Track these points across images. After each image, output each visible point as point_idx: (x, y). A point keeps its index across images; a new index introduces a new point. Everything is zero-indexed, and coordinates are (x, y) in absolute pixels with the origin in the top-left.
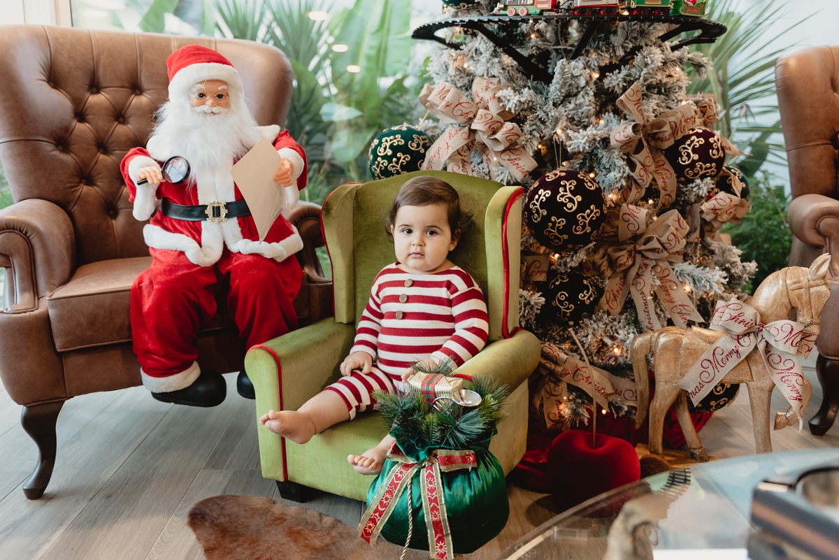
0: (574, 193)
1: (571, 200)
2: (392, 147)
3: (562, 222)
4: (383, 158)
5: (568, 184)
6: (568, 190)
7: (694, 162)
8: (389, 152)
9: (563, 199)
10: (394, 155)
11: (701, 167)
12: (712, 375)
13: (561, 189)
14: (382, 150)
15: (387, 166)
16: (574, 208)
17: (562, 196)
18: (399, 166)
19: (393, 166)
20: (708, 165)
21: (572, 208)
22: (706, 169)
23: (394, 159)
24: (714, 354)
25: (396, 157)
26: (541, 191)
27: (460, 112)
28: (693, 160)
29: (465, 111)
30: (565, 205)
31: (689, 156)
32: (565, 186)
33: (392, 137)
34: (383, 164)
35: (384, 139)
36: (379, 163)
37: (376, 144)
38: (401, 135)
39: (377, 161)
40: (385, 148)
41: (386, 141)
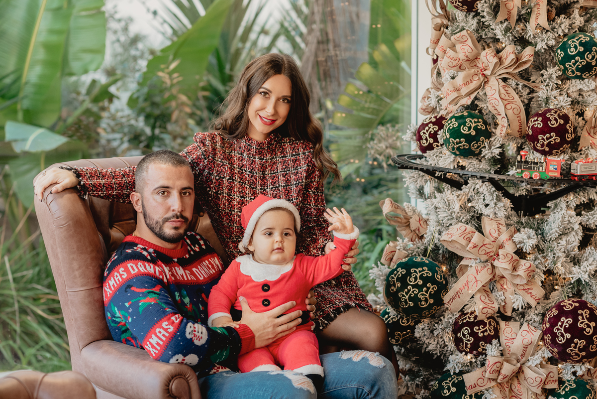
0: (590, 320)
1: (589, 326)
2: (421, 277)
3: (581, 343)
4: (413, 286)
5: (584, 313)
6: (585, 318)
8: (421, 283)
9: (582, 325)
10: (424, 285)
13: (580, 318)
14: (412, 279)
15: (418, 294)
16: (591, 332)
17: (582, 323)
18: (428, 295)
19: (423, 295)
21: (589, 332)
23: (425, 289)
25: (426, 287)
26: (563, 319)
27: (484, 252)
29: (488, 251)
30: (585, 330)
32: (582, 315)
33: (420, 269)
34: (413, 292)
35: (412, 270)
36: (409, 291)
37: (403, 273)
38: (427, 267)
39: (407, 289)
40: (416, 278)
41: (415, 272)
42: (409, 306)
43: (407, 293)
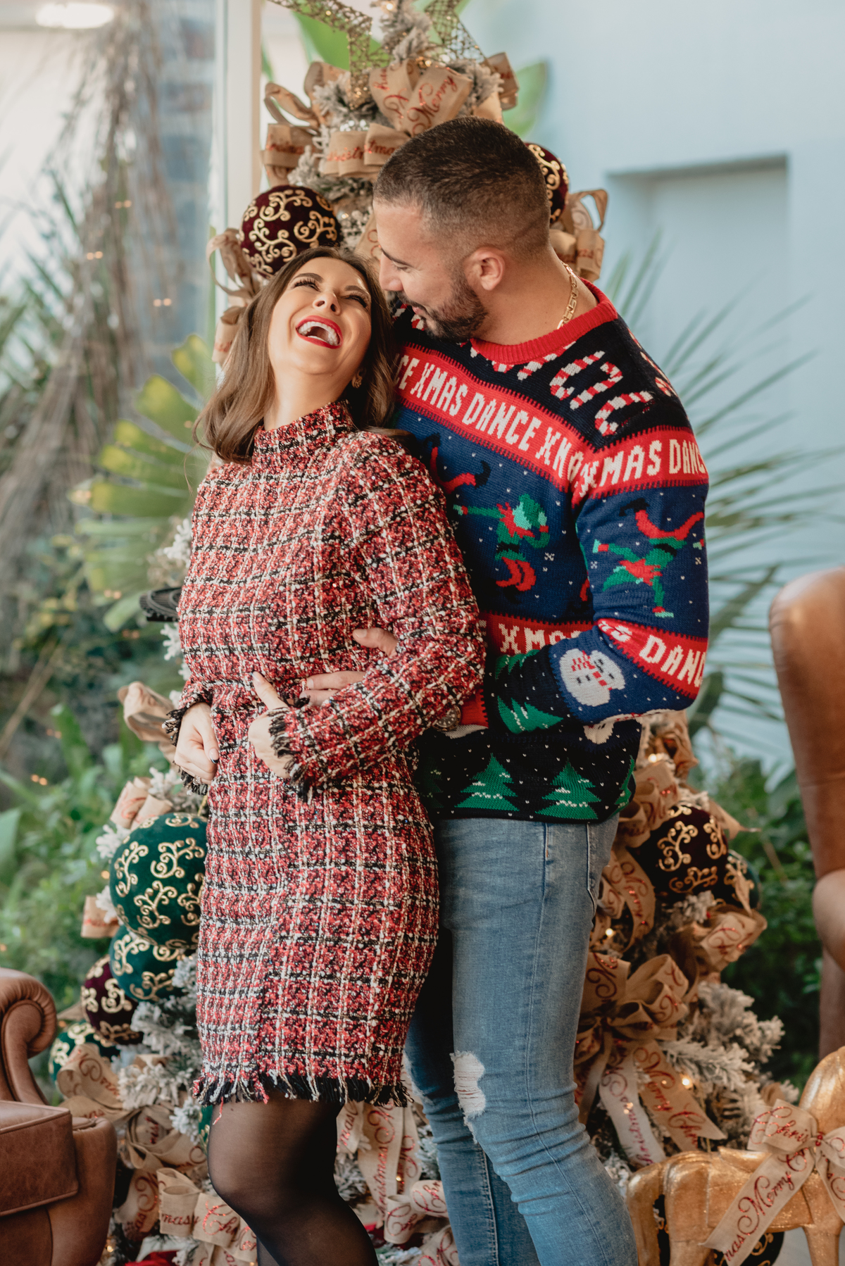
2: (182, 861)
4: (166, 882)
7: (684, 867)
8: (180, 874)
11: (695, 875)
12: (755, 1222)
14: (162, 866)
15: (177, 897)
19: (188, 899)
20: (706, 871)
22: (704, 876)
23: (190, 886)
24: (756, 1187)
25: (193, 881)
28: (682, 863)
31: (675, 857)
33: (178, 844)
34: (166, 894)
35: (162, 847)
36: (156, 892)
37: (143, 854)
38: (195, 838)
39: (151, 887)
40: (170, 865)
41: (169, 850)
42: (162, 925)
43: (152, 898)
